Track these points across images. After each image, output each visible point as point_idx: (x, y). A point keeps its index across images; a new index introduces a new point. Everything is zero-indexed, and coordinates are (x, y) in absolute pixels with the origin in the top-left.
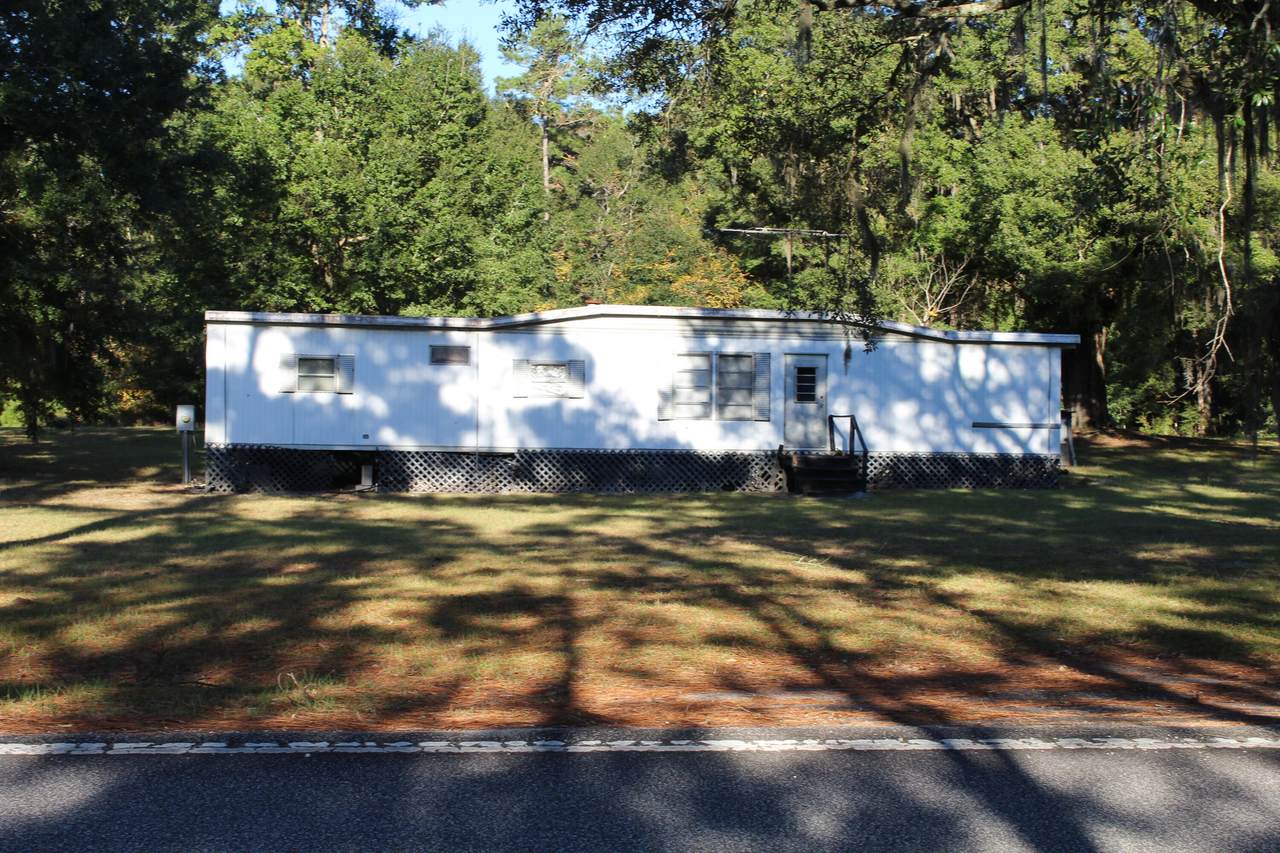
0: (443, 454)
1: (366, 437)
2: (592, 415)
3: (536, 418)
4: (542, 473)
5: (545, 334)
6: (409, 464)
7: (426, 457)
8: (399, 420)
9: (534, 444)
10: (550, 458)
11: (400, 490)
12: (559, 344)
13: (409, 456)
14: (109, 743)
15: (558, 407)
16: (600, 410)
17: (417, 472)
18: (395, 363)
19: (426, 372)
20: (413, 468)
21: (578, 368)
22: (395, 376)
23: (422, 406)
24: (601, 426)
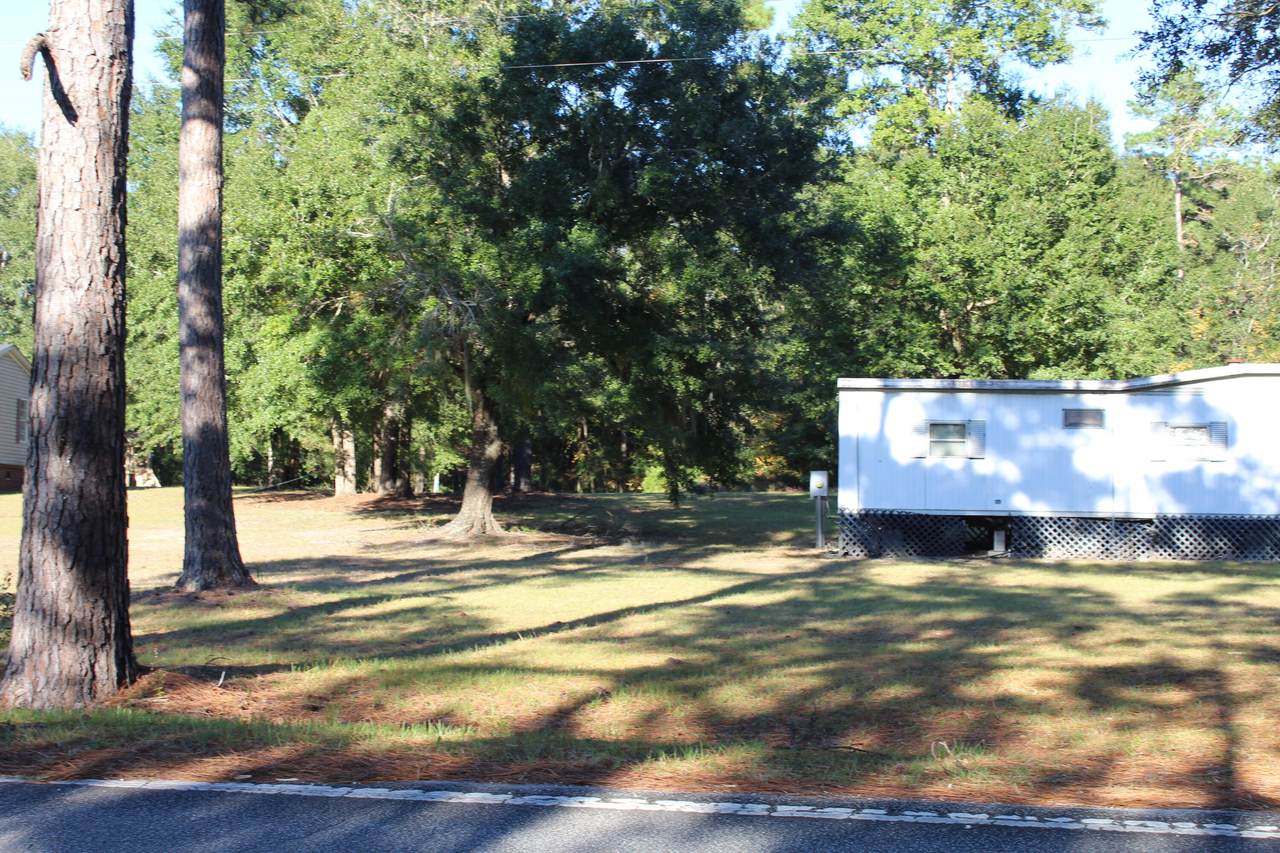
0: (1078, 519)
1: (998, 502)
2: (1236, 480)
3: (1175, 484)
4: (1183, 539)
5: (1183, 395)
6: (1042, 530)
7: (1060, 522)
8: (1031, 485)
9: (1174, 510)
10: (1191, 523)
11: (1032, 556)
12: (1199, 406)
13: (1043, 522)
14: (773, 805)
15: (1198, 471)
16: (1244, 474)
17: (1050, 538)
18: (1027, 428)
19: (1059, 437)
20: (1046, 534)
21: (1220, 431)
22: (1026, 441)
23: (1055, 471)
24: (1245, 491)
